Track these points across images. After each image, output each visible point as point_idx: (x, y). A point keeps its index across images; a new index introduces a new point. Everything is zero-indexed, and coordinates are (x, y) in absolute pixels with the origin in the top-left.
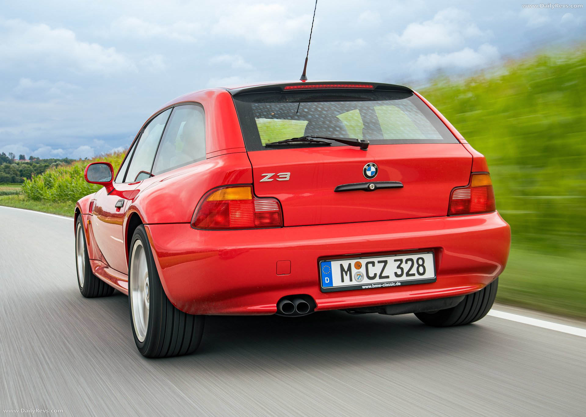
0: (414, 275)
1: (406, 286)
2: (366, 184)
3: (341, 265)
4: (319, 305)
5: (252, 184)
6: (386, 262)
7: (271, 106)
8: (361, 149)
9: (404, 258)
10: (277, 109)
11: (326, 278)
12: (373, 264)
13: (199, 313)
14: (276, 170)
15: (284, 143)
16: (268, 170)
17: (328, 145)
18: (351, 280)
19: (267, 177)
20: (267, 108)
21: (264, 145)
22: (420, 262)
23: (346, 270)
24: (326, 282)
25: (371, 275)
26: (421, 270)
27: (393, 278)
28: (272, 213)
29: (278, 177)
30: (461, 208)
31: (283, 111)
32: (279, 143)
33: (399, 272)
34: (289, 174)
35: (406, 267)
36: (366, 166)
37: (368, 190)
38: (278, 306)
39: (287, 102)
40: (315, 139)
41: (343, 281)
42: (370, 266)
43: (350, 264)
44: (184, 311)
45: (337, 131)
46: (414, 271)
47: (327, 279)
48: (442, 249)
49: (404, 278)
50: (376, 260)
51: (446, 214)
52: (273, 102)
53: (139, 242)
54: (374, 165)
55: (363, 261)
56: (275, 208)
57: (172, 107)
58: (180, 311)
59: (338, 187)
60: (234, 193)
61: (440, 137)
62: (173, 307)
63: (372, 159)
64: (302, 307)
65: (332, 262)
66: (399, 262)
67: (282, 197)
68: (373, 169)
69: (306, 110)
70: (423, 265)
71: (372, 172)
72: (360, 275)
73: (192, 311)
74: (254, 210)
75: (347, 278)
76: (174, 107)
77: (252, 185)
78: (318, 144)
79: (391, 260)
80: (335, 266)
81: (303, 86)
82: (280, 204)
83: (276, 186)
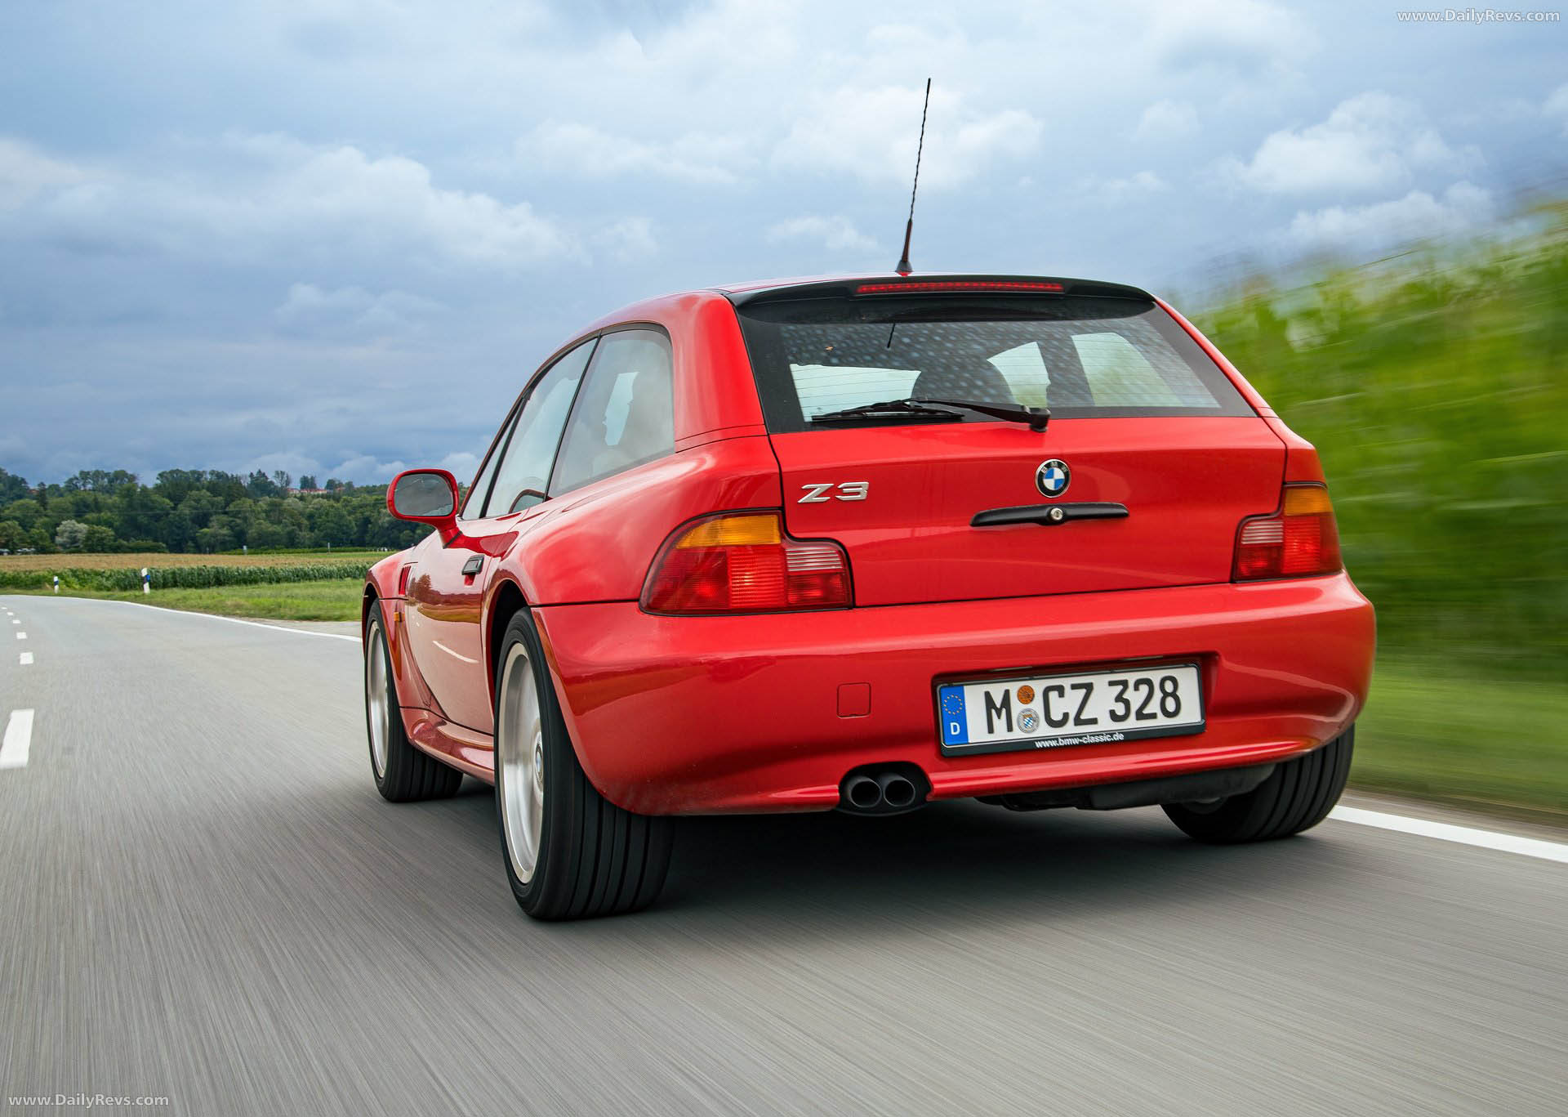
0: (1153, 716)
1: (1135, 741)
2: (1043, 508)
3: (988, 695)
4: (937, 786)
5: (780, 508)
6: (1089, 687)
7: (824, 331)
8: (1032, 428)
9: (1132, 677)
10: (839, 337)
11: (952, 724)
12: (1060, 690)
13: (662, 810)
14: (837, 475)
15: (856, 415)
16: (818, 476)
17: (956, 419)
18: (1010, 729)
19: (815, 493)
20: (816, 336)
21: (808, 419)
22: (1169, 687)
23: (998, 706)
24: (953, 733)
25: (1056, 716)
26: (1170, 705)
27: (1106, 724)
28: (826, 575)
29: (841, 492)
30: (1260, 564)
31: (853, 340)
32: (844, 413)
33: (1120, 710)
34: (866, 483)
35: (1136, 698)
36: (1041, 468)
37: (1048, 521)
38: (842, 790)
39: (862, 322)
40: (925, 406)
41: (991, 730)
42: (1053, 695)
43: (1007, 693)
44: (625, 807)
45: (978, 387)
46: (1154, 707)
47: (955, 727)
48: (1217, 657)
49: (1132, 723)
50: (1066, 682)
51: (1227, 577)
52: (830, 321)
53: (519, 649)
54: (1060, 466)
55: (1038, 686)
56: (835, 563)
57: (598, 336)
58: (615, 809)
59: (980, 516)
60: (740, 530)
61: (1215, 404)
62: (601, 799)
63: (1057, 451)
64: (897, 791)
65: (965, 687)
66: (1120, 688)
67: (852, 538)
68: (1059, 474)
69: (906, 340)
70: (1174, 695)
71: (1057, 482)
73: (644, 806)
74: (787, 568)
75: (1000, 724)
76: (601, 337)
77: (781, 512)
78: (933, 418)
79: (1100, 681)
80: (974, 696)
81: (899, 286)
82: (845, 554)
83: (835, 512)
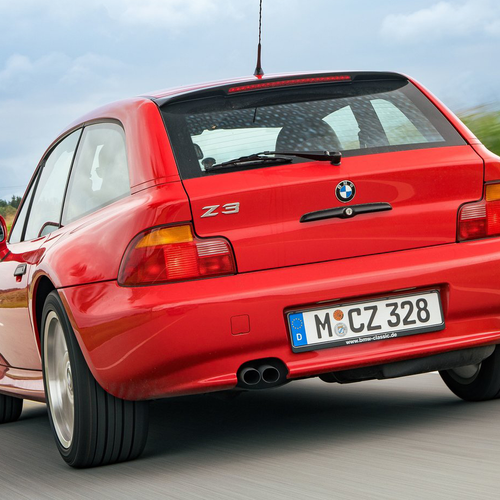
0: (414, 322)
1: (404, 337)
2: (341, 209)
3: (316, 316)
4: (292, 370)
5: (191, 221)
6: (375, 309)
7: (211, 117)
8: (332, 164)
9: (399, 301)
10: (220, 121)
11: (297, 335)
12: (358, 311)
13: (140, 397)
14: (221, 200)
15: (230, 165)
16: (211, 201)
17: (288, 162)
18: (331, 335)
19: (210, 211)
20: (207, 120)
22: (422, 305)
23: (323, 323)
24: (298, 340)
25: (357, 326)
26: (423, 315)
27: (386, 328)
28: (220, 257)
29: (224, 209)
30: (474, 230)
33: (394, 319)
34: (238, 203)
35: (403, 313)
36: (339, 186)
37: (344, 216)
38: (238, 375)
41: (320, 336)
42: (354, 314)
43: (327, 315)
44: (120, 395)
45: (300, 143)
46: (414, 317)
47: (299, 336)
48: (448, 286)
49: (401, 327)
50: (361, 306)
51: (454, 240)
52: (214, 110)
53: (53, 315)
54: (349, 184)
55: (345, 310)
56: (225, 250)
57: (82, 127)
59: (305, 216)
60: (170, 235)
61: (441, 139)
62: (105, 393)
63: (347, 176)
64: (269, 374)
65: (303, 313)
66: (393, 307)
67: (233, 235)
68: (348, 189)
70: (425, 309)
71: (348, 193)
72: (342, 328)
73: (130, 395)
74: (198, 254)
75: (325, 333)
76: (84, 127)
77: (192, 223)
78: (275, 163)
79: (381, 305)
80: (308, 318)
82: (230, 245)
83: (223, 221)
